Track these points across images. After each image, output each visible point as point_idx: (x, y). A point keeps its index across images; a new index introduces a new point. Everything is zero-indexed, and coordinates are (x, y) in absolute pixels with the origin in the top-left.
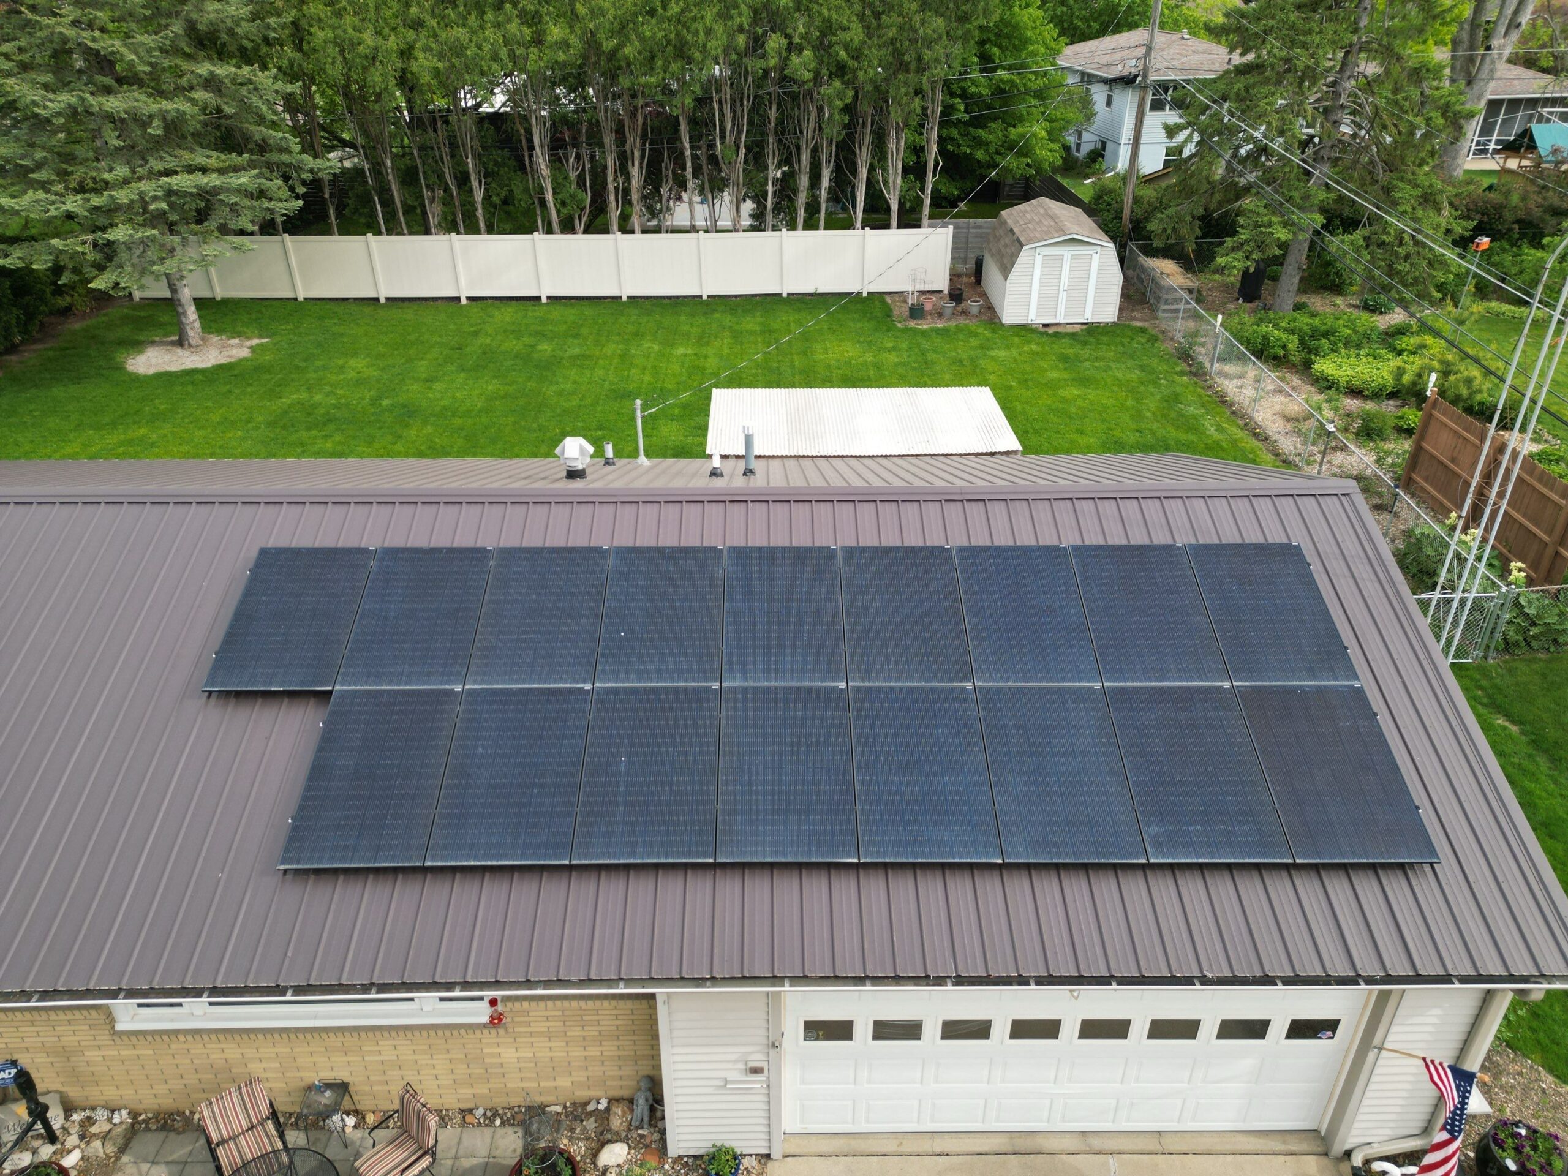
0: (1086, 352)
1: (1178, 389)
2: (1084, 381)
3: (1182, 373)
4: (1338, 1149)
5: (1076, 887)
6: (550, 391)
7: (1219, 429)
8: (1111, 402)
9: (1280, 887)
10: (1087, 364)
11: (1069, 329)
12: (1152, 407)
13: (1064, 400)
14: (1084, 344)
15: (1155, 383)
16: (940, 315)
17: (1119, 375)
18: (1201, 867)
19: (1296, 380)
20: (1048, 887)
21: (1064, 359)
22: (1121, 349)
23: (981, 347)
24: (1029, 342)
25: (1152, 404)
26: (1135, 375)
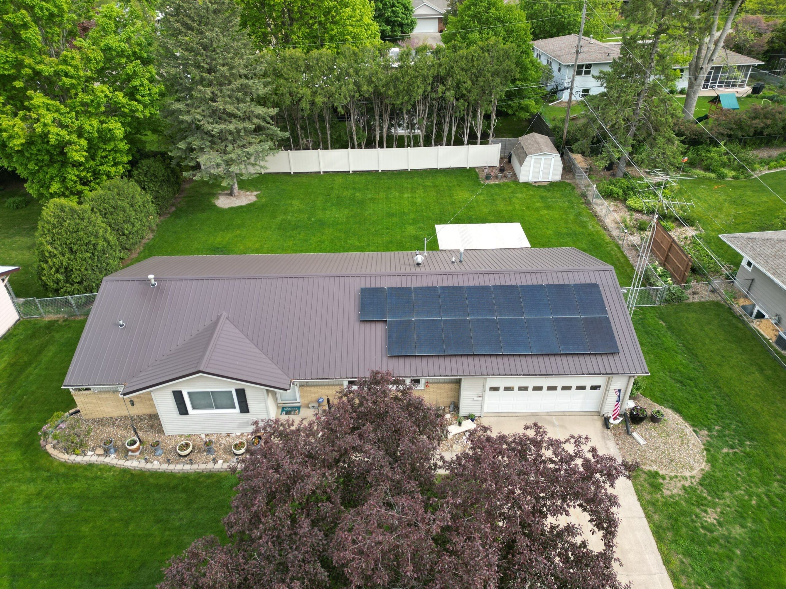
0: (549, 194)
1: (581, 210)
2: (548, 207)
3: (583, 203)
4: (602, 414)
5: (546, 359)
6: (366, 213)
7: (593, 227)
8: (557, 216)
9: (587, 358)
10: (549, 200)
11: (543, 184)
12: (571, 218)
13: (541, 215)
14: (549, 191)
15: (572, 208)
16: (497, 177)
17: (561, 205)
18: (572, 354)
19: (621, 206)
20: (541, 359)
21: (542, 197)
22: (561, 193)
23: (513, 192)
24: (529, 190)
25: (571, 217)
26: (566, 205)
